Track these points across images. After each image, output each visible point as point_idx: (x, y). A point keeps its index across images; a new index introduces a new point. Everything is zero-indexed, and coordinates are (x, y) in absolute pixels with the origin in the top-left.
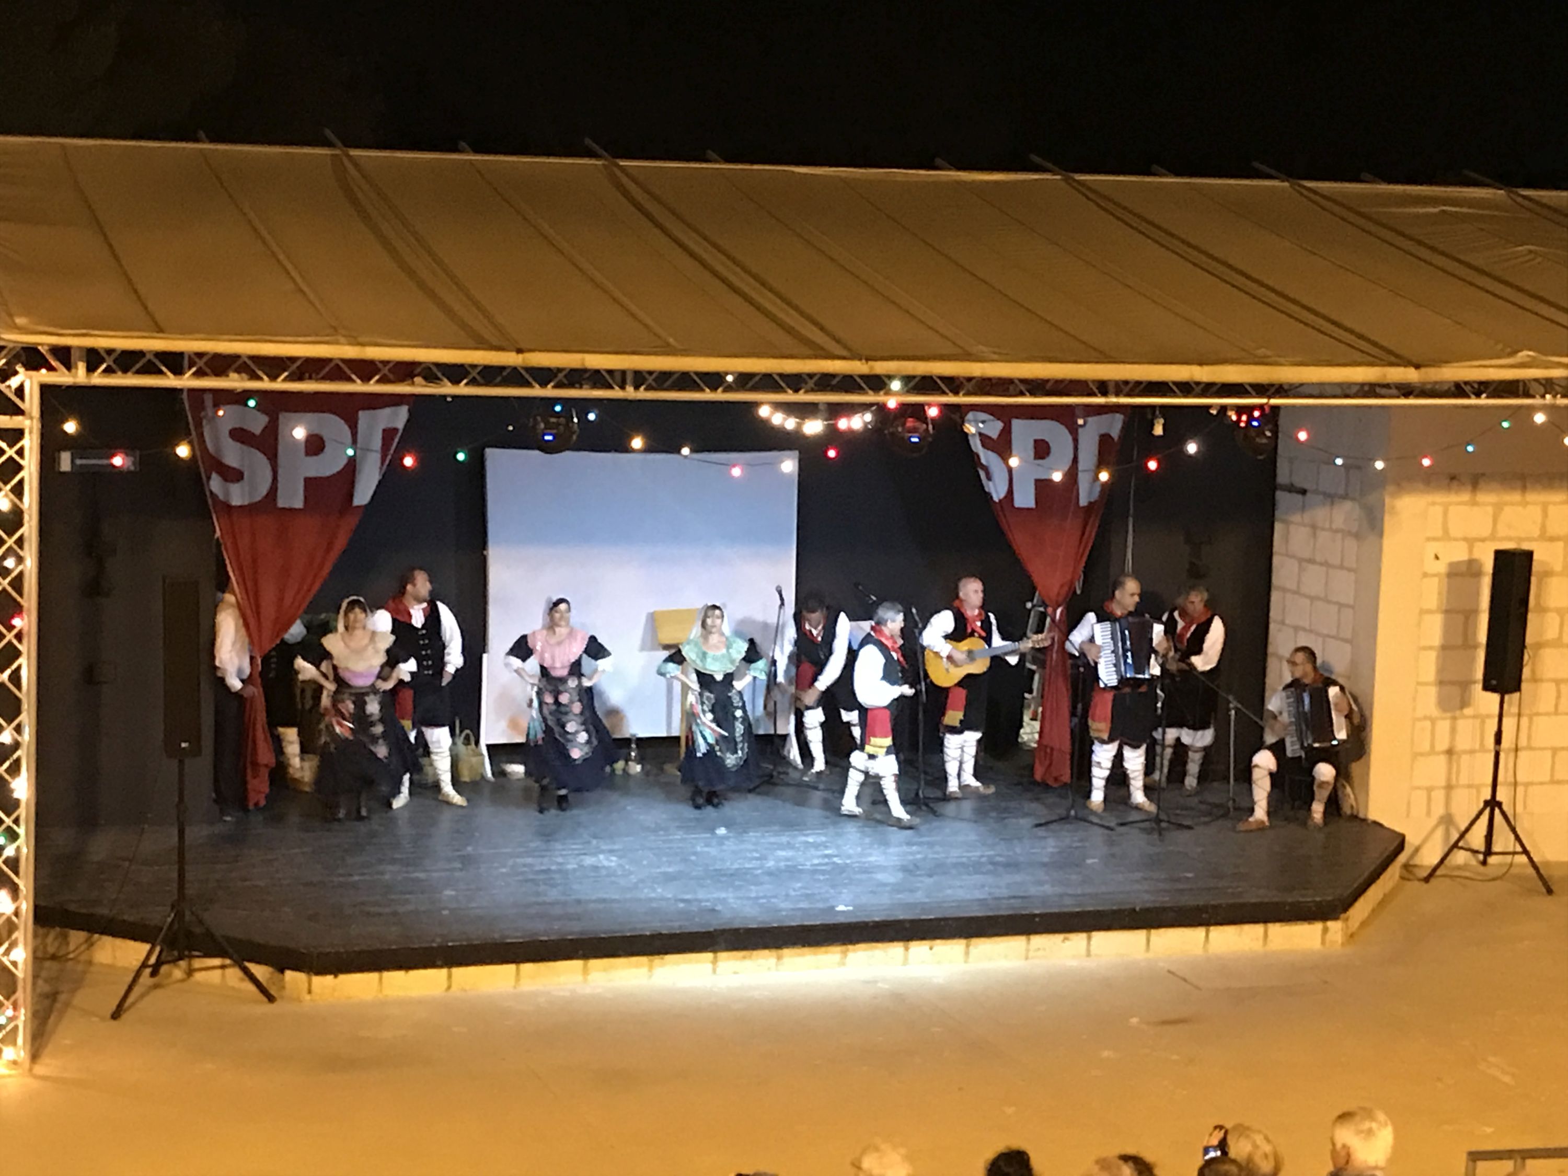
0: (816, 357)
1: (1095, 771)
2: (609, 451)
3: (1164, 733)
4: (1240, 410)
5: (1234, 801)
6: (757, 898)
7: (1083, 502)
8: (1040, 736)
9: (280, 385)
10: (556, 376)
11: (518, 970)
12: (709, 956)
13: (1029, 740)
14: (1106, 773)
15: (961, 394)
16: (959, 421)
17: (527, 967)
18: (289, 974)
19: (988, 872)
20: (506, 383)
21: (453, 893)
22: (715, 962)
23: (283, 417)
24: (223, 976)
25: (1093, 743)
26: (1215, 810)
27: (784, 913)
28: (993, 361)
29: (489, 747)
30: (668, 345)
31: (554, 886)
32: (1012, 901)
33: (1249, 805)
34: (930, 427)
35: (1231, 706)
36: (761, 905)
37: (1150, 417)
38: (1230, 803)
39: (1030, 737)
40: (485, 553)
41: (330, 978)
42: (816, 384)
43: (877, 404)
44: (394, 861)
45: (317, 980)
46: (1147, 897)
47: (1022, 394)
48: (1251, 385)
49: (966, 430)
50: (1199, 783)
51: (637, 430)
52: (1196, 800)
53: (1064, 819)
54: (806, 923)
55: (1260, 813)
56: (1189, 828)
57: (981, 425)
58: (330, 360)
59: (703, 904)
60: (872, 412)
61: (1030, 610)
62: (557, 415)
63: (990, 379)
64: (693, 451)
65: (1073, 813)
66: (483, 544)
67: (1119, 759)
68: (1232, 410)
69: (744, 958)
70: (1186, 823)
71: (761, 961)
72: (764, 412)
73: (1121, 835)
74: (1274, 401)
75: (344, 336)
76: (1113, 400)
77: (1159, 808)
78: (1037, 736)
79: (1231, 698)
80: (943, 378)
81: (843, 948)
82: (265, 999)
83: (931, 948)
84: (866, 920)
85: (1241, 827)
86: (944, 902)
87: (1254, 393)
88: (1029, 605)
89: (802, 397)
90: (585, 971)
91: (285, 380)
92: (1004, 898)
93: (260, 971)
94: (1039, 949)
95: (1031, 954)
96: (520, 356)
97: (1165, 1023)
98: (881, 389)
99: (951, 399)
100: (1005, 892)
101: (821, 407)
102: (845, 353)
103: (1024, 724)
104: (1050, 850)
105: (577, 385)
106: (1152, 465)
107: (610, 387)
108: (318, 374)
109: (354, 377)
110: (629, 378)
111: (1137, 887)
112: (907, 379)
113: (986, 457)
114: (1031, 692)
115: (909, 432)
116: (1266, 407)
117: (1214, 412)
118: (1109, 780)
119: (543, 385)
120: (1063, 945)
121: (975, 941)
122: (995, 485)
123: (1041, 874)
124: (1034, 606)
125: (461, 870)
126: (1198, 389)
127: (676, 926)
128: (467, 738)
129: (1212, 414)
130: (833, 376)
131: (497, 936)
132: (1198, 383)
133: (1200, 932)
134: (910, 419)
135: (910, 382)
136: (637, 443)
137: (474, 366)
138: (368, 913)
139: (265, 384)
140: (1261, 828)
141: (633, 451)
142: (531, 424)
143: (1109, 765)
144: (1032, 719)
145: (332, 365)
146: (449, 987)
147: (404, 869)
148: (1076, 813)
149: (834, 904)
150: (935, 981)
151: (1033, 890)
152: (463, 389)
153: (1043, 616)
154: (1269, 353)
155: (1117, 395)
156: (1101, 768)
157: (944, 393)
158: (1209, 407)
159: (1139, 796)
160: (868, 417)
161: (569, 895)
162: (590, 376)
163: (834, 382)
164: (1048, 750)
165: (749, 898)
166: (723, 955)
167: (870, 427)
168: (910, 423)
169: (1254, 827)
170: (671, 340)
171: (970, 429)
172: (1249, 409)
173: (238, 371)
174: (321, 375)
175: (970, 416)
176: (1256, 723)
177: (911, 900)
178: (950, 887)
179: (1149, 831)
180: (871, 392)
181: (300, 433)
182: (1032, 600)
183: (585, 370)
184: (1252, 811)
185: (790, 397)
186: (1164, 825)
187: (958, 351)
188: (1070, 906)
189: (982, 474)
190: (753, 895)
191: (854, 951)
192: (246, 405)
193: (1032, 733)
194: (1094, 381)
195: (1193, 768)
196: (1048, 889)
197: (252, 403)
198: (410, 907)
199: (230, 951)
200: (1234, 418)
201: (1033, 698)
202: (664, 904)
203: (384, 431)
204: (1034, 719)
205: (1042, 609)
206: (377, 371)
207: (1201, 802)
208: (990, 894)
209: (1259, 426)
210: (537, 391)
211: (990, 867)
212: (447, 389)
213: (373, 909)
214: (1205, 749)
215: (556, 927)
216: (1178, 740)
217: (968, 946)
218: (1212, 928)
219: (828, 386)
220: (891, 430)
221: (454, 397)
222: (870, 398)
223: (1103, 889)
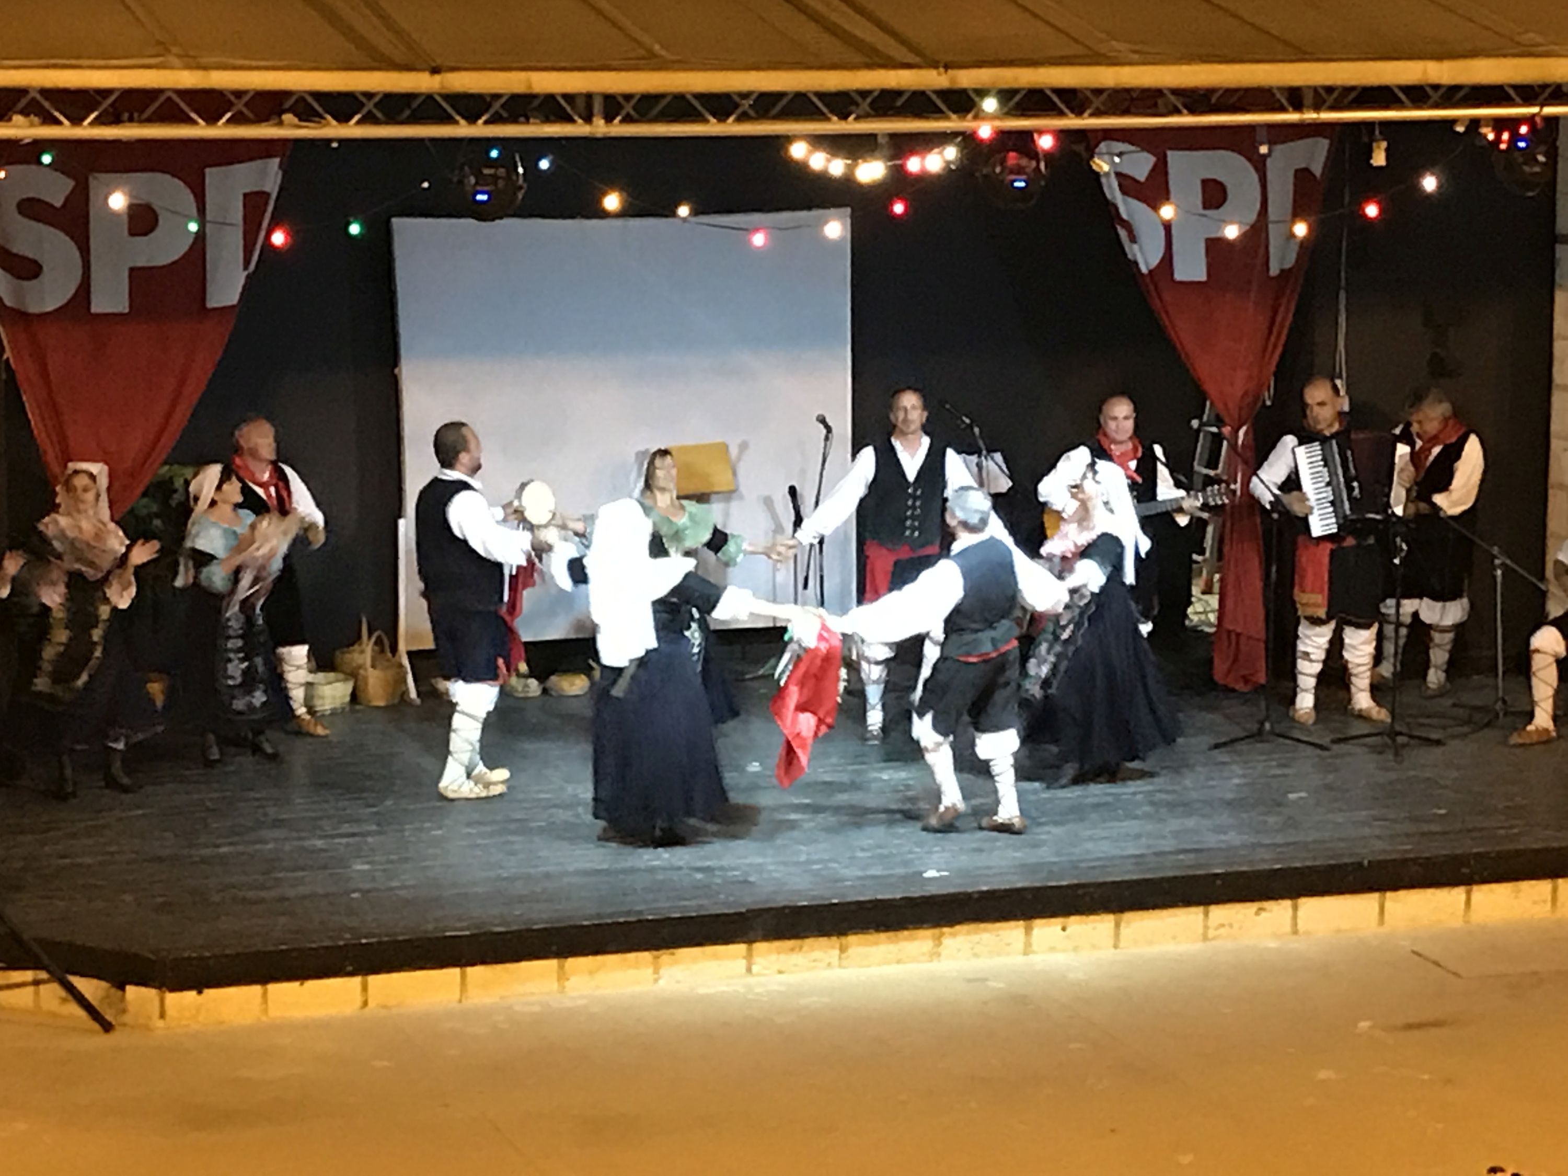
0: (869, 66)
1: (1302, 665)
2: (572, 217)
3: (1398, 606)
4: (1499, 124)
5: (1504, 702)
6: (809, 862)
7: (1274, 271)
8: (1220, 619)
9: (87, 131)
10: (489, 106)
11: (463, 977)
12: (741, 948)
13: (1202, 623)
14: (1318, 668)
15: (1086, 115)
16: (1085, 155)
17: (476, 972)
18: (131, 990)
19: (1147, 816)
20: (415, 119)
21: (366, 867)
22: (749, 957)
23: (96, 182)
24: (37, 994)
25: (1298, 623)
26: (1477, 717)
27: (849, 883)
28: (1131, 64)
29: (410, 654)
30: (653, 55)
31: (513, 853)
32: (1181, 857)
33: (1529, 708)
34: (1042, 166)
35: (1497, 562)
36: (816, 873)
37: (1366, 139)
38: (1499, 706)
39: (1203, 617)
40: (396, 371)
41: (190, 996)
42: (871, 105)
43: (961, 134)
44: (278, 823)
45: (172, 998)
46: (1379, 845)
47: (1176, 111)
48: (1516, 87)
49: (1094, 167)
50: (1448, 677)
51: (612, 185)
52: (1449, 702)
53: (1257, 735)
54: (879, 897)
55: (1543, 718)
56: (1438, 743)
57: (1117, 160)
58: (160, 91)
59: (730, 874)
60: (958, 145)
61: (1198, 431)
62: (493, 163)
63: (1128, 91)
64: (696, 212)
65: (1267, 726)
66: (393, 357)
67: (1336, 645)
68: (1487, 126)
69: (792, 950)
70: (1434, 736)
71: (817, 954)
72: (798, 150)
73: (1336, 756)
74: (1549, 110)
75: (179, 56)
76: (1310, 116)
77: (1393, 713)
78: (1213, 617)
79: (1495, 550)
80: (1060, 92)
81: (936, 931)
82: (96, 1026)
83: (1064, 929)
84: (970, 890)
85: (1515, 739)
86: (1082, 861)
87: (1518, 100)
88: (1195, 423)
89: (852, 126)
90: (562, 976)
91: (92, 124)
92: (1170, 853)
93: (87, 986)
94: (1223, 925)
95: (1211, 933)
96: (437, 78)
97: (1409, 1027)
98: (968, 111)
99: (1072, 122)
100: (1168, 845)
101: (881, 140)
102: (911, 58)
103: (1193, 599)
104: (1236, 781)
105: (522, 119)
106: (1372, 211)
107: (570, 120)
108: (142, 112)
109: (194, 116)
110: (597, 106)
111: (1367, 831)
112: (1005, 95)
113: (1128, 207)
114: (1202, 552)
115: (1012, 172)
116: (1538, 119)
117: (1460, 129)
118: (1321, 678)
119: (472, 119)
120: (1257, 918)
121: (1128, 916)
122: (1141, 249)
123: (1225, 818)
124: (1202, 424)
125: (380, 833)
126: (1435, 96)
127: (692, 906)
128: (379, 642)
129: (1458, 133)
130: (898, 93)
131: (430, 927)
132: (1436, 87)
133: (1459, 893)
134: (1012, 154)
135: (1010, 99)
136: (612, 202)
137: (369, 95)
138: (244, 900)
139: (66, 131)
140: (1544, 740)
141: (604, 215)
142: (455, 179)
143: (1321, 655)
144: (1204, 593)
145: (162, 98)
146: (365, 1003)
147: (295, 834)
148: (1272, 726)
149: (922, 869)
150: (1071, 976)
151: (1212, 840)
152: (353, 130)
153: (1217, 439)
154: (1539, 39)
155: (1317, 108)
156: (1311, 661)
157: (1061, 114)
158: (1453, 121)
159: (1363, 700)
160: (951, 153)
161: (536, 866)
162: (540, 105)
163: (899, 103)
164: (1233, 637)
165: (797, 864)
166: (761, 947)
167: (953, 167)
168: (1013, 158)
169: (1535, 738)
170: (657, 47)
171: (1102, 165)
172: (1511, 124)
173: (25, 113)
174: (146, 115)
175: (1103, 146)
176: (1535, 585)
177: (1033, 860)
178: (1091, 839)
179: (1378, 750)
180: (954, 116)
181: (118, 201)
182: (1200, 417)
183: (533, 96)
184: (1531, 716)
185: (835, 126)
186: (1401, 739)
187: (1078, 50)
188: (1266, 861)
189: (1123, 233)
190: (803, 858)
191: (954, 935)
192: (40, 163)
193: (1205, 612)
194: (1281, 89)
195: (1439, 656)
196: (1233, 838)
197: (47, 159)
198: (302, 890)
199: (45, 959)
200: (1491, 137)
201: (1205, 560)
202: (675, 876)
203: (246, 195)
204: (1208, 591)
205: (1214, 429)
206: (229, 106)
207: (1454, 705)
208: (1149, 847)
209: (1527, 147)
210: (463, 130)
211: (1147, 809)
212: (332, 130)
213: (250, 894)
214: (1458, 628)
215: (517, 913)
216: (1416, 615)
217: (1117, 925)
218: (1475, 888)
219: (891, 108)
220: (985, 171)
221: (341, 141)
222: (952, 124)
223: (1313, 836)
